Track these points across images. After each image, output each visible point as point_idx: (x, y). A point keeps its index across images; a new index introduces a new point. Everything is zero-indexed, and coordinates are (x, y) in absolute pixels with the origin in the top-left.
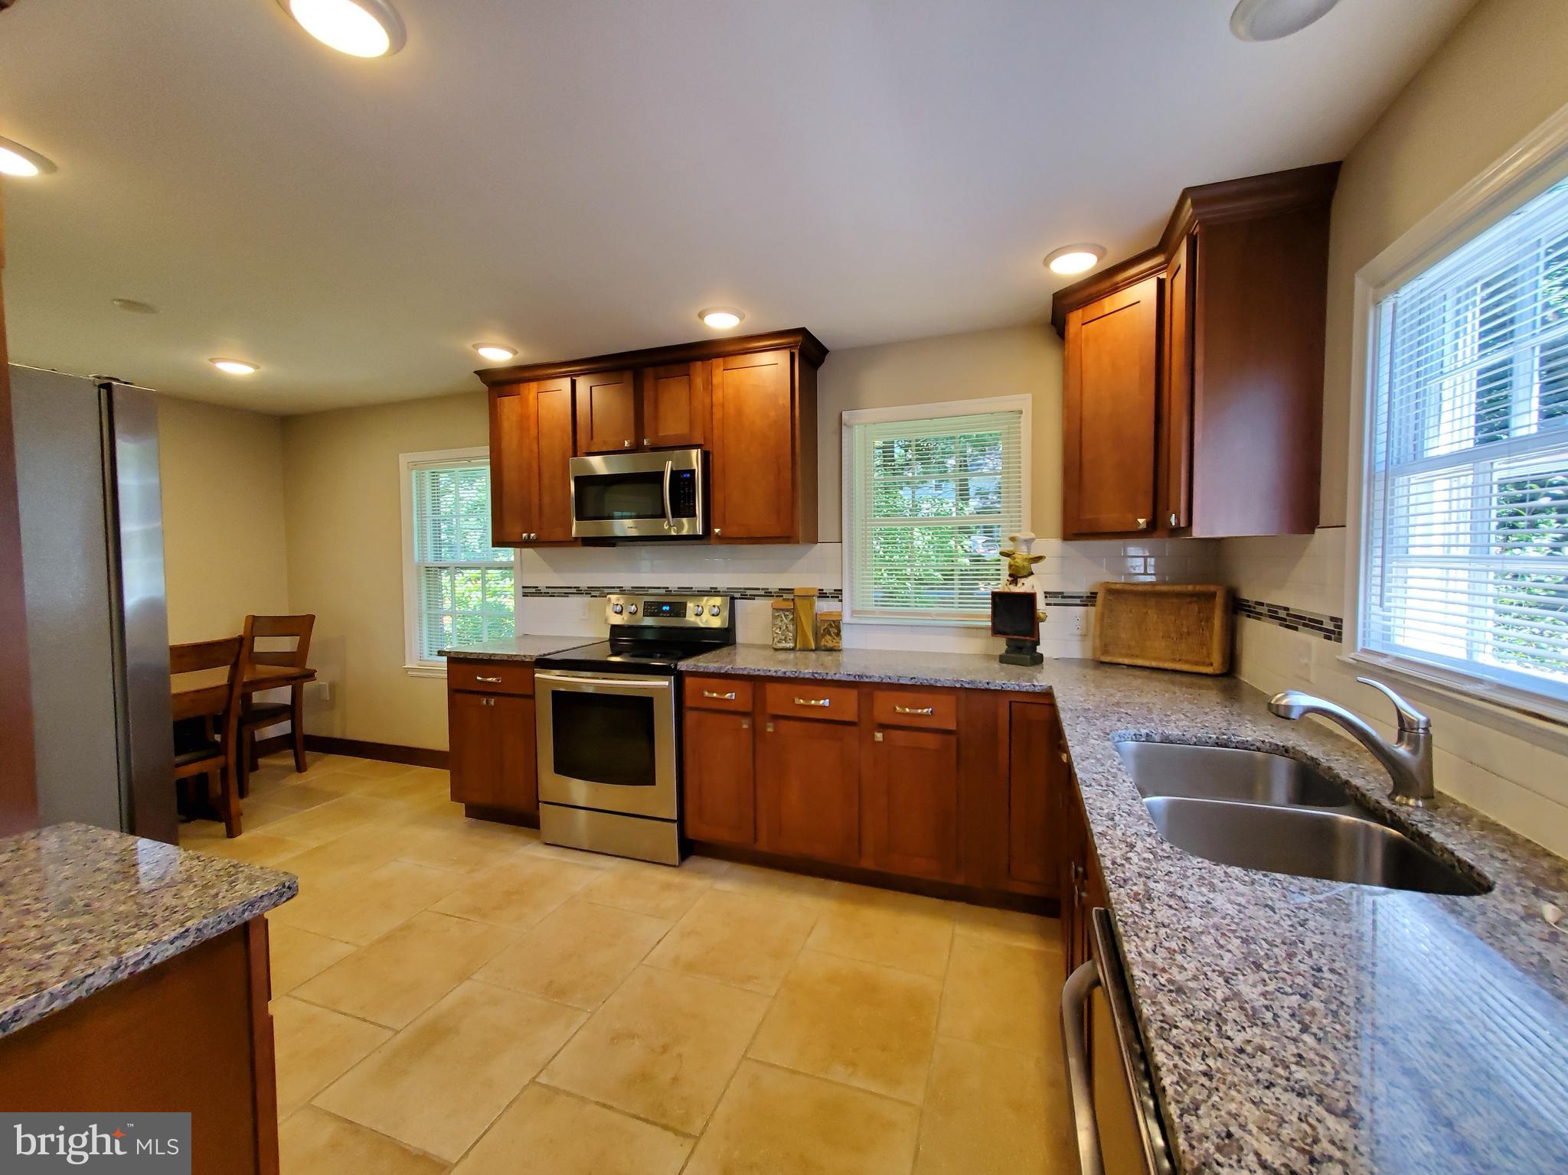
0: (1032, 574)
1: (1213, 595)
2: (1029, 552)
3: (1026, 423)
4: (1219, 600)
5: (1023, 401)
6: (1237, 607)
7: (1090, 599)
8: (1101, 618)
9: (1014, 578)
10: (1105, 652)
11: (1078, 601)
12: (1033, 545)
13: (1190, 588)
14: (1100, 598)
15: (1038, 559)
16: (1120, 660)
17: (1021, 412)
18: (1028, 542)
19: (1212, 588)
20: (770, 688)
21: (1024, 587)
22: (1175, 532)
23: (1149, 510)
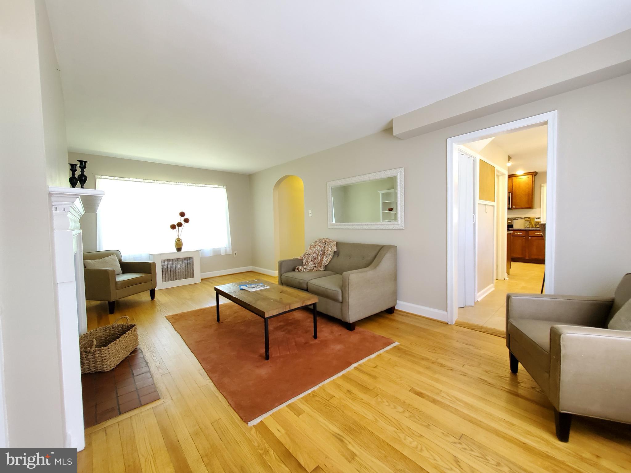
20: (530, 232)
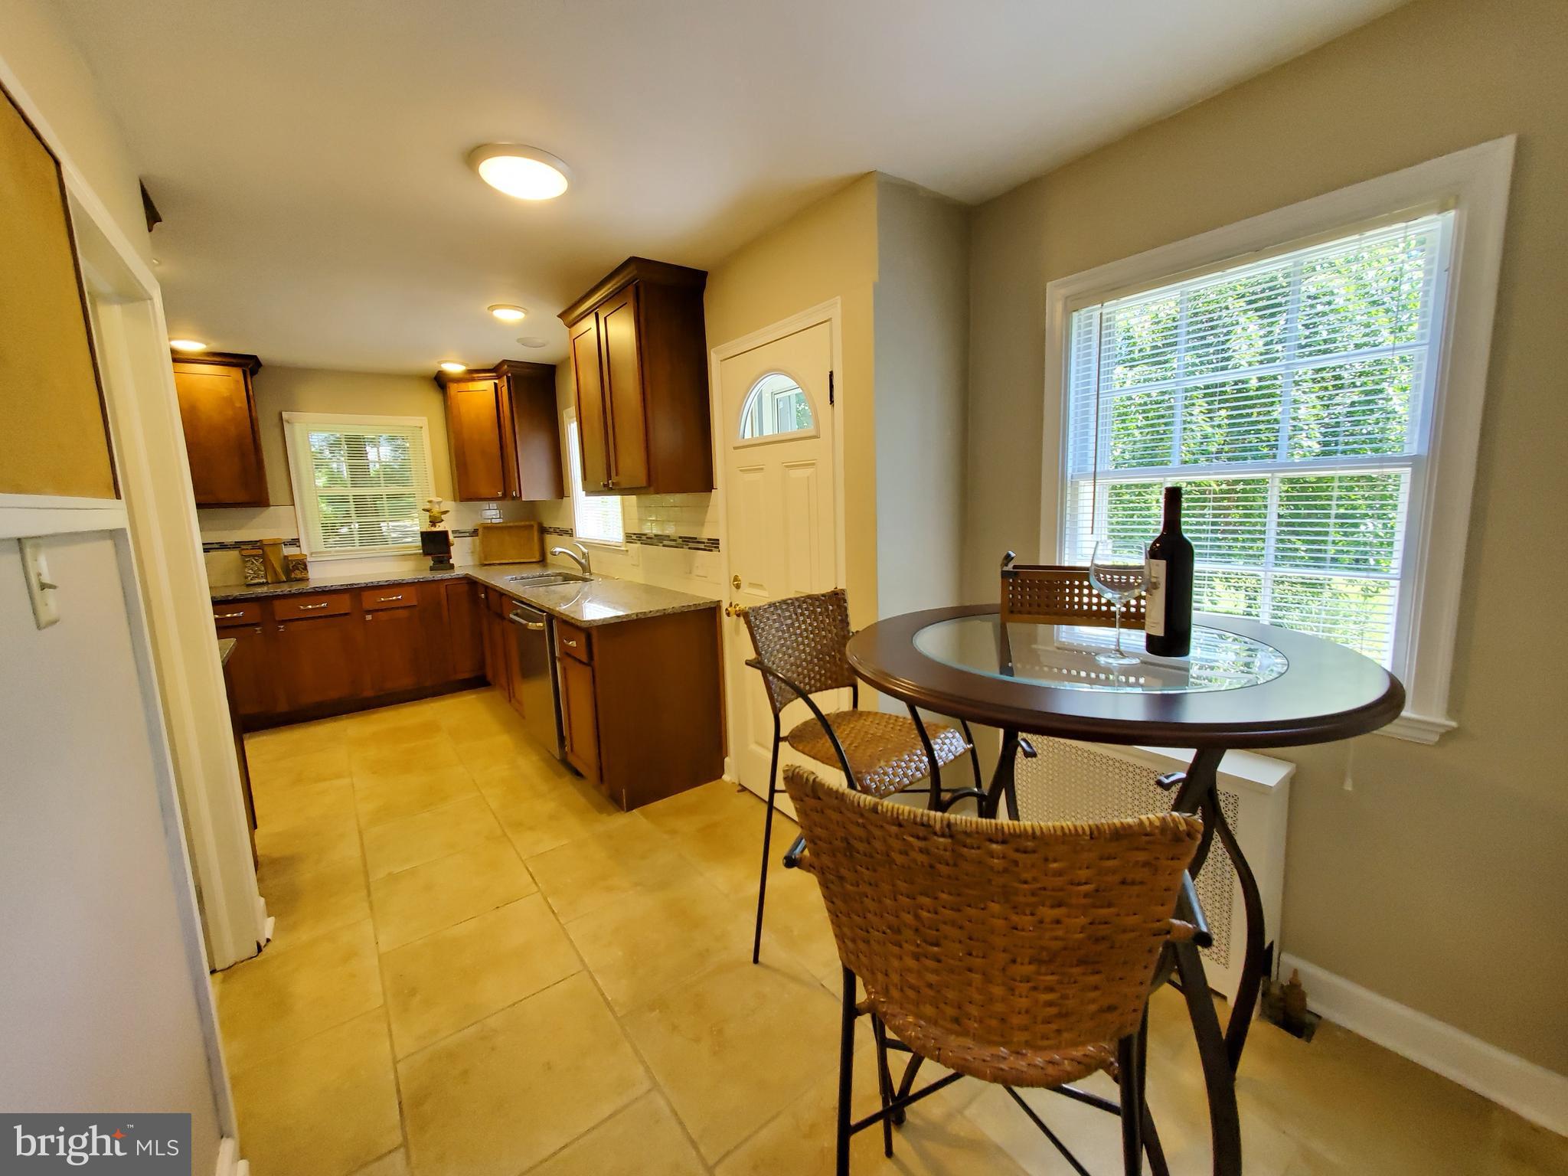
0: (443, 520)
1: (532, 526)
2: (440, 508)
3: (425, 433)
4: (536, 527)
5: (422, 421)
6: (543, 531)
7: (475, 533)
8: (482, 542)
9: (433, 523)
10: (486, 559)
11: (468, 534)
12: (441, 505)
13: (523, 523)
14: (480, 532)
15: (445, 512)
16: (495, 562)
17: (421, 428)
18: (439, 503)
19: (532, 523)
21: (440, 528)
22: (514, 498)
23: (502, 489)
